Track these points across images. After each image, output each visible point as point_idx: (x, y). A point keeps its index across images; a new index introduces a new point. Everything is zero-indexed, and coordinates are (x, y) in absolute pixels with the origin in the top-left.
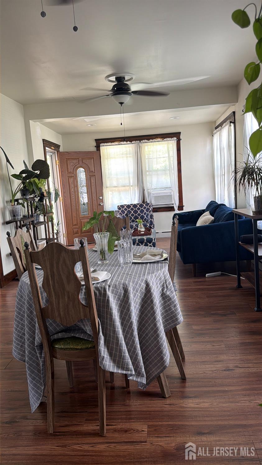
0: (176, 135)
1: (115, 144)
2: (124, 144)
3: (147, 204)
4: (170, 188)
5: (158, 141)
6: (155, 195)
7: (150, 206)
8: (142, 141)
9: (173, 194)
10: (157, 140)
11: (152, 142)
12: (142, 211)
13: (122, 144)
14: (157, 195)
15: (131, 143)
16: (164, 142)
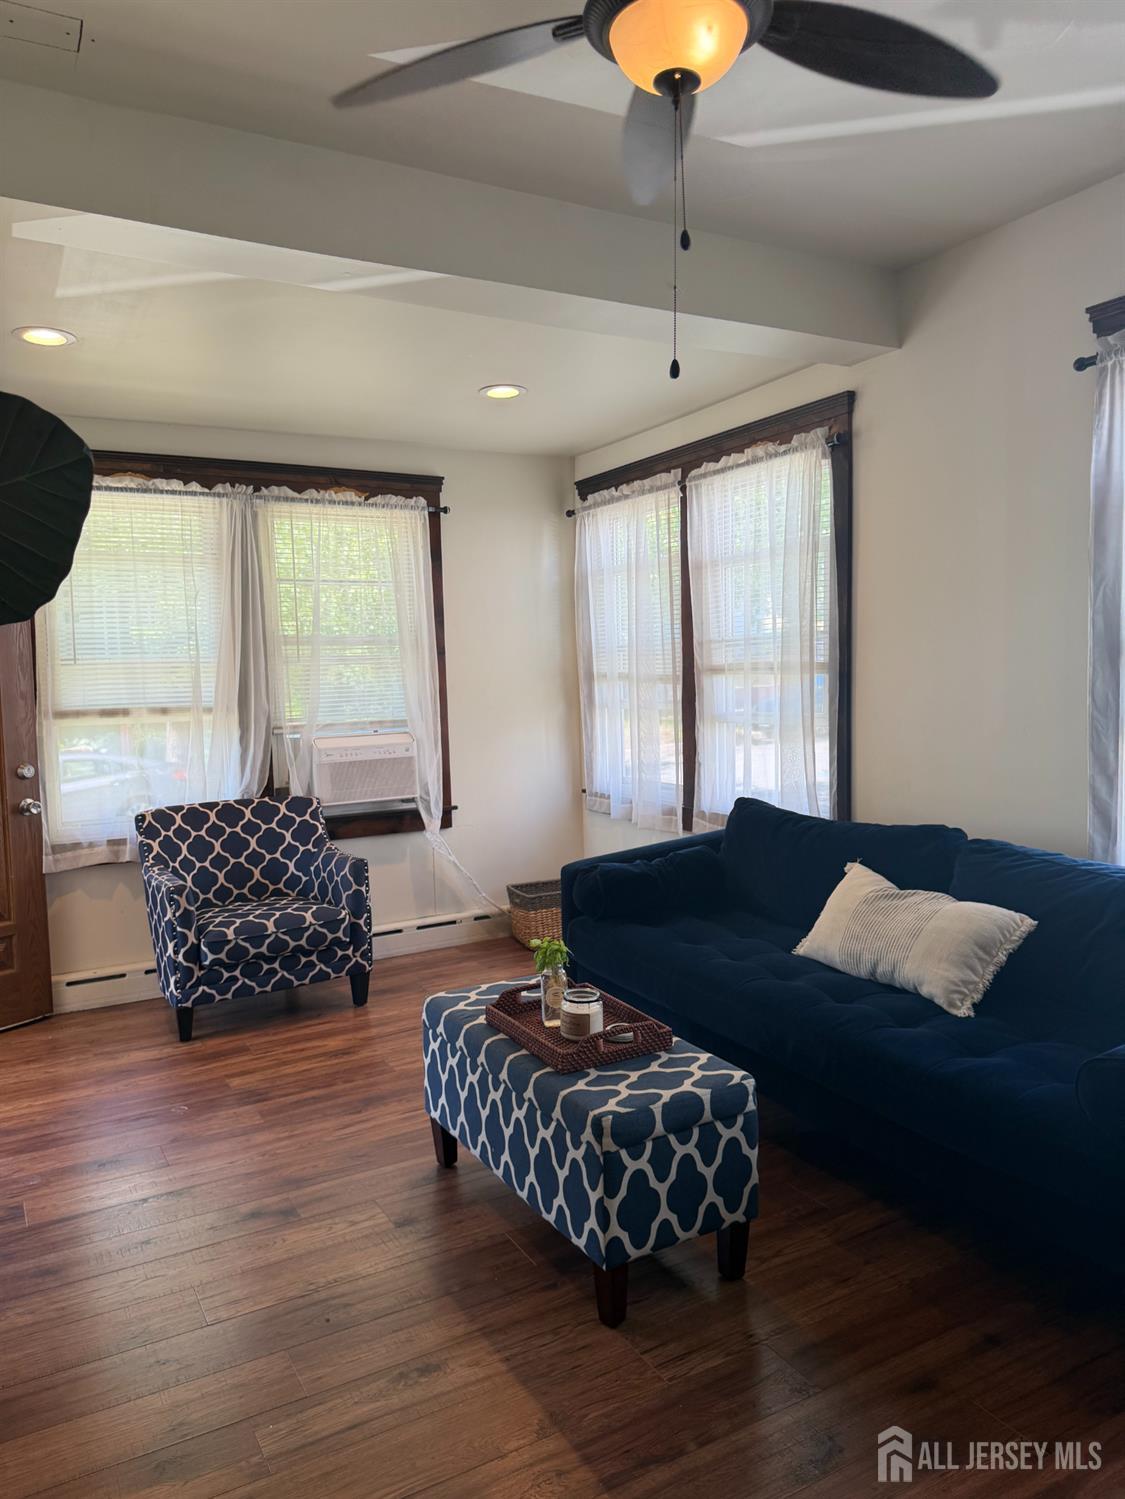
0: (423, 488)
1: (120, 485)
2: (173, 492)
3: (301, 804)
4: (403, 723)
5: (346, 503)
6: (337, 758)
7: (314, 815)
8: (267, 487)
9: (415, 754)
10: (341, 496)
11: (317, 501)
12: (271, 841)
13: (162, 492)
14: (344, 759)
15: (207, 490)
16: (373, 512)
